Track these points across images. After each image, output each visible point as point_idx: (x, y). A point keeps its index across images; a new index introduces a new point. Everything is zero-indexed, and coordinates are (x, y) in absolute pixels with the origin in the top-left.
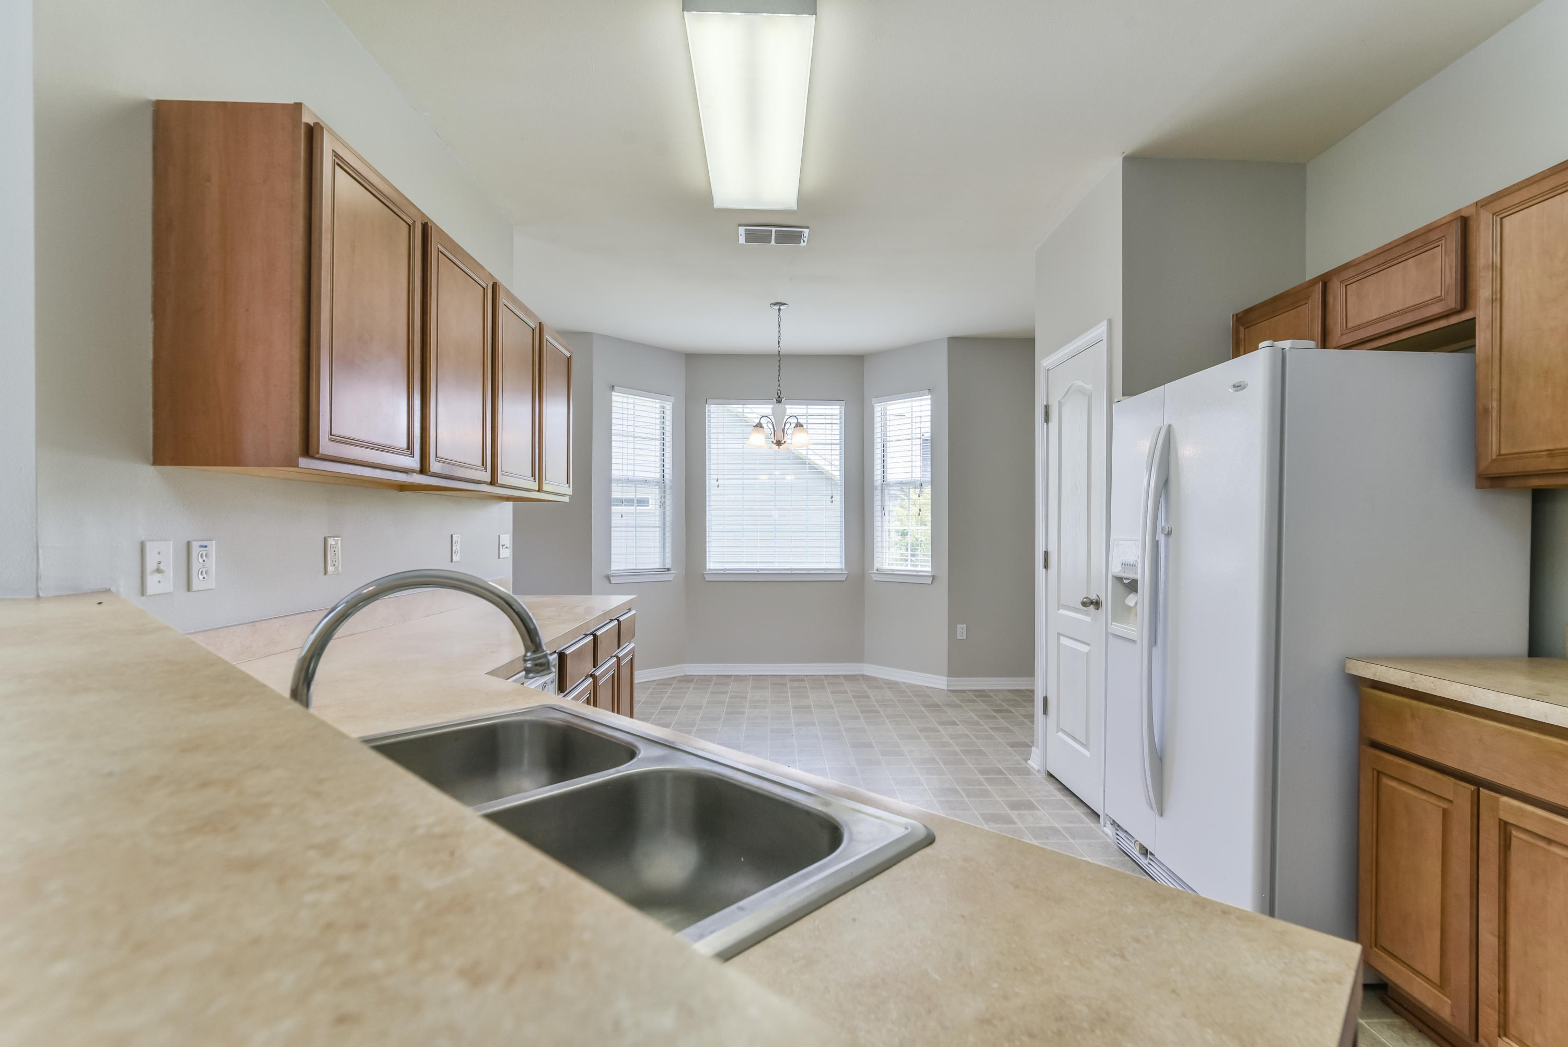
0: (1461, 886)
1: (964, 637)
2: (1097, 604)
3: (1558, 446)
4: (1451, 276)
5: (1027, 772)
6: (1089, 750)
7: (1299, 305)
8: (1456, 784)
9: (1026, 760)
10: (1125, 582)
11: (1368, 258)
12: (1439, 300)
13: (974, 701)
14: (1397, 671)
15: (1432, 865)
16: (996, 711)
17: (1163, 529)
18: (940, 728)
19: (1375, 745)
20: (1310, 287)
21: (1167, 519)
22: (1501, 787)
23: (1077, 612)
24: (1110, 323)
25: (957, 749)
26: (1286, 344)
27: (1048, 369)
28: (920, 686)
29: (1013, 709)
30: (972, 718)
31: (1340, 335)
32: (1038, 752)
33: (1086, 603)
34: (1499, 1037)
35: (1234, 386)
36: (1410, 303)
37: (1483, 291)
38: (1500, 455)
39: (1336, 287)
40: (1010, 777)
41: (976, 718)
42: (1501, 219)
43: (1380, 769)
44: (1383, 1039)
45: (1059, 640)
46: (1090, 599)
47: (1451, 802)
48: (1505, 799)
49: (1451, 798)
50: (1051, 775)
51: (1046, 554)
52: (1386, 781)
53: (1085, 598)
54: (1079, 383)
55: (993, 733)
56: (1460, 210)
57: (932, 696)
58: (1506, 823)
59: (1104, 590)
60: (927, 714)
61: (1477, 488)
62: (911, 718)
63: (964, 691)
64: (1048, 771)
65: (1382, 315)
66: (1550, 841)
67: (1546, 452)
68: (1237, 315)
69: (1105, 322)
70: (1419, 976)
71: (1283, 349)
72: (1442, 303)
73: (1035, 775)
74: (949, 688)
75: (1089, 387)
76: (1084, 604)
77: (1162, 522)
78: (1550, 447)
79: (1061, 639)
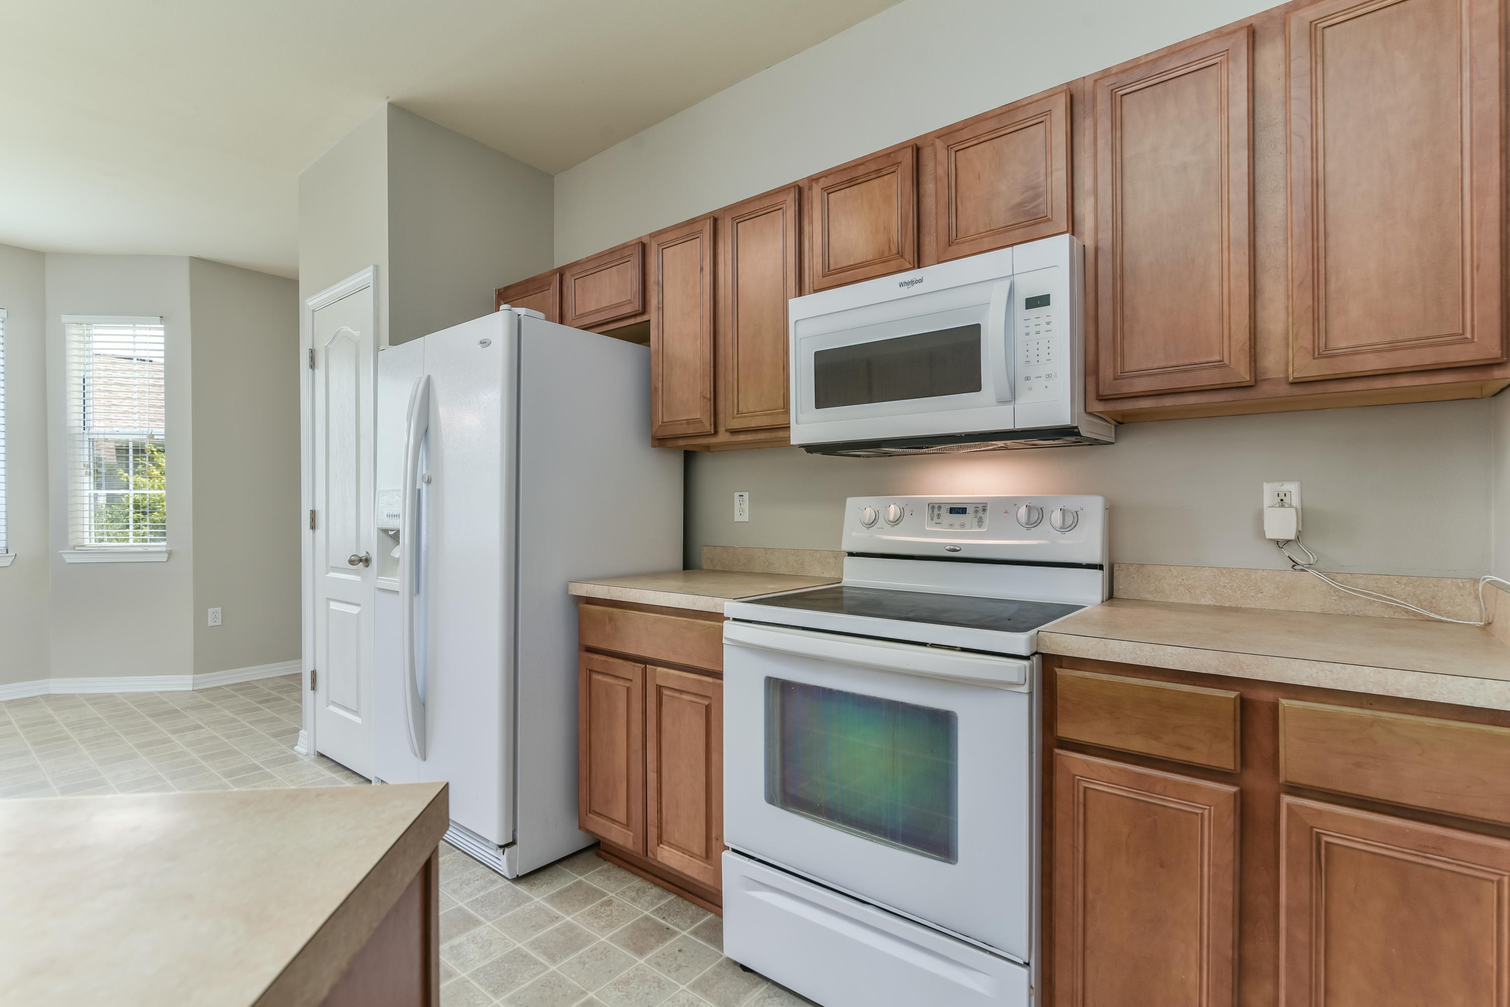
0: (637, 744)
1: (219, 623)
2: (367, 561)
3: (691, 417)
4: (636, 286)
5: (294, 759)
6: (360, 716)
7: (543, 289)
8: (634, 666)
9: (292, 747)
10: (390, 533)
11: (589, 260)
12: (629, 302)
13: (232, 696)
14: (600, 586)
15: (622, 733)
16: (261, 702)
17: (423, 478)
18: (173, 738)
19: (590, 650)
20: (551, 275)
21: (427, 468)
22: (657, 661)
23: (347, 573)
24: (377, 269)
25: (196, 756)
26: (522, 311)
27: (313, 310)
28: (151, 693)
29: (283, 696)
30: (226, 716)
31: (571, 319)
32: (306, 733)
33: (354, 561)
34: (658, 845)
35: (481, 342)
36: (615, 301)
37: (653, 302)
38: (663, 422)
39: (569, 280)
40: (268, 770)
41: (231, 715)
42: (663, 249)
43: (590, 668)
44: (594, 885)
45: (328, 605)
46: (358, 556)
47: (631, 680)
48: (659, 669)
49: (631, 678)
50: (322, 756)
51: (313, 513)
52: (595, 677)
53: (353, 556)
54: (347, 328)
55: (253, 727)
56: (641, 237)
57: (168, 702)
58: (660, 686)
59: (370, 545)
60: (156, 724)
61: (652, 447)
62: (127, 734)
63: (219, 688)
64: (318, 752)
65: (598, 308)
66: (681, 692)
67: (686, 421)
68: (499, 290)
69: (371, 268)
70: (616, 823)
71: (519, 315)
72: (632, 304)
73: (302, 759)
74: (195, 688)
75: (357, 333)
76: (351, 562)
77: (423, 470)
78: (688, 418)
79: (331, 605)
